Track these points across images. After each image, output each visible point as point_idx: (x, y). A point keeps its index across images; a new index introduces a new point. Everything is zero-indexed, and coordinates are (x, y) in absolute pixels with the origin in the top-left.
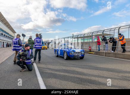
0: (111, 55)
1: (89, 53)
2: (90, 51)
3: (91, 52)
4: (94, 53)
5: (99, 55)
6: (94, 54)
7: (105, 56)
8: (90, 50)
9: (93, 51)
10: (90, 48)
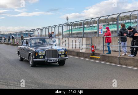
0: (129, 62)
1: (91, 58)
2: (93, 53)
3: (94, 55)
4: (99, 57)
5: (109, 62)
6: (100, 60)
7: (120, 64)
8: (93, 51)
9: (98, 55)
10: (93, 49)
